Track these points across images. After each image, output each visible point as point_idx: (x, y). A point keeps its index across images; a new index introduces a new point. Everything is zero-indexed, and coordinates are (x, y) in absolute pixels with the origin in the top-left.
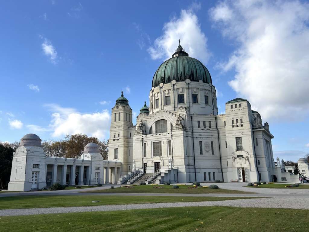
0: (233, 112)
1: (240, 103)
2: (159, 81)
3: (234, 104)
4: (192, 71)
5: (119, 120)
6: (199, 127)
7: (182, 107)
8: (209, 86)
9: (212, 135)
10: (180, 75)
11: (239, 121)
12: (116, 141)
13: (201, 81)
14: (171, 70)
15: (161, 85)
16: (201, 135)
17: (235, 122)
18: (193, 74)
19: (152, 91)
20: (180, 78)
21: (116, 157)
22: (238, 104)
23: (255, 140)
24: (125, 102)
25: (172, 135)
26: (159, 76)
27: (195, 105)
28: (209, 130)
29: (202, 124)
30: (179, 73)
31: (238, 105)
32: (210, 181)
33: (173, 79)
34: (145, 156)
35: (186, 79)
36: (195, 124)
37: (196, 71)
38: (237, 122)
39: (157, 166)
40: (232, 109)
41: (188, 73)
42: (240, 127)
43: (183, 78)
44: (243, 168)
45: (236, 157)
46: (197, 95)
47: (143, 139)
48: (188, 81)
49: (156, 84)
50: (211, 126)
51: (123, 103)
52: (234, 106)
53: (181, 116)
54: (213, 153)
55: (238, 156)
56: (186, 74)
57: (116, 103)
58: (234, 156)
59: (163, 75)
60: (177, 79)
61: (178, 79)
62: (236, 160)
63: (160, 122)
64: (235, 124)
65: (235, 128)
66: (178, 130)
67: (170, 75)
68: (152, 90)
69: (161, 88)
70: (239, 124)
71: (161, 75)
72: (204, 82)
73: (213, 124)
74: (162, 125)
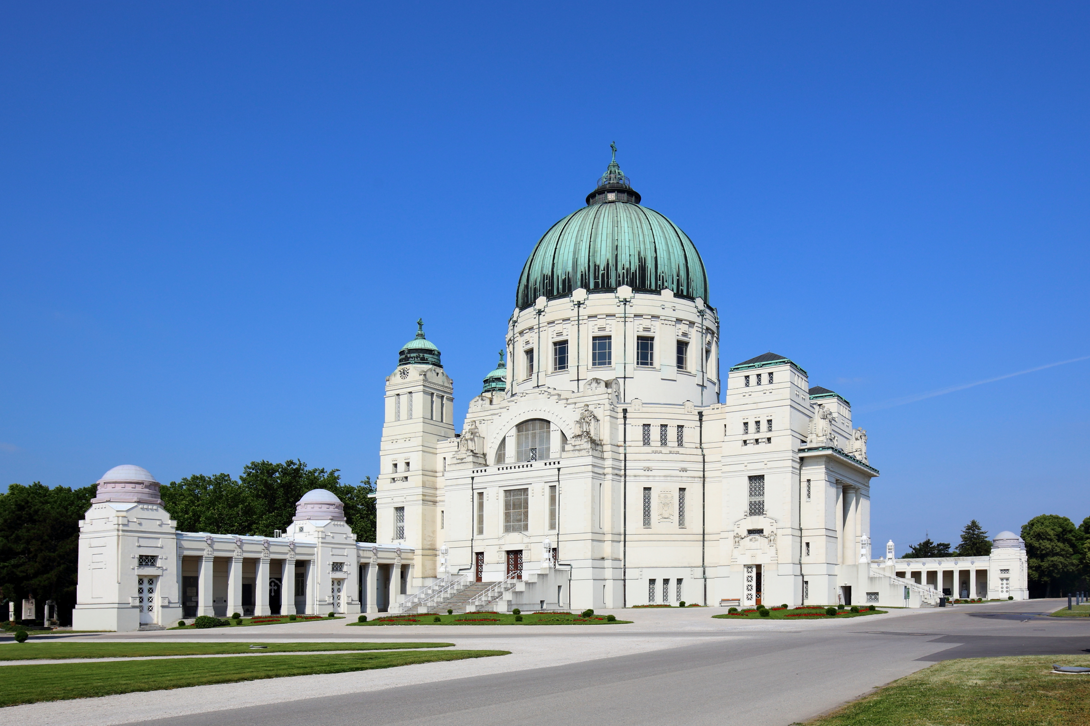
0: (747, 400)
1: (770, 371)
2: (535, 289)
3: (752, 373)
4: (640, 259)
5: (410, 417)
6: (646, 443)
7: (597, 381)
8: (695, 310)
9: (684, 470)
10: (601, 272)
11: (764, 427)
12: (399, 484)
13: (667, 294)
14: (574, 253)
15: (541, 301)
16: (649, 469)
17: (752, 428)
19: (515, 322)
20: (600, 281)
21: (400, 534)
22: (764, 372)
23: (804, 485)
24: (426, 356)
25: (559, 469)
26: (536, 274)
27: (643, 373)
28: (678, 453)
30: (598, 263)
31: (765, 378)
33: (579, 283)
34: (481, 531)
35: (619, 284)
36: (635, 433)
37: (656, 258)
38: (758, 430)
39: (512, 562)
41: (627, 266)
42: (763, 446)
43: (613, 281)
44: (759, 567)
45: (745, 533)
46: (652, 339)
47: (473, 479)
48: (625, 291)
49: (526, 303)
50: (685, 439)
51: (423, 359)
52: (753, 380)
53: (591, 408)
54: (681, 524)
55: (750, 532)
56: (620, 267)
57: (400, 361)
58: (737, 531)
59: (548, 271)
60: (592, 286)
61: (596, 284)
62: (742, 542)
63: (530, 425)
64: (752, 436)
65: (751, 448)
66: (577, 453)
67: (570, 269)
68: (515, 319)
69: (540, 312)
70: (764, 434)
71: (542, 271)
72: (679, 295)
73: (690, 434)
74: (534, 436)
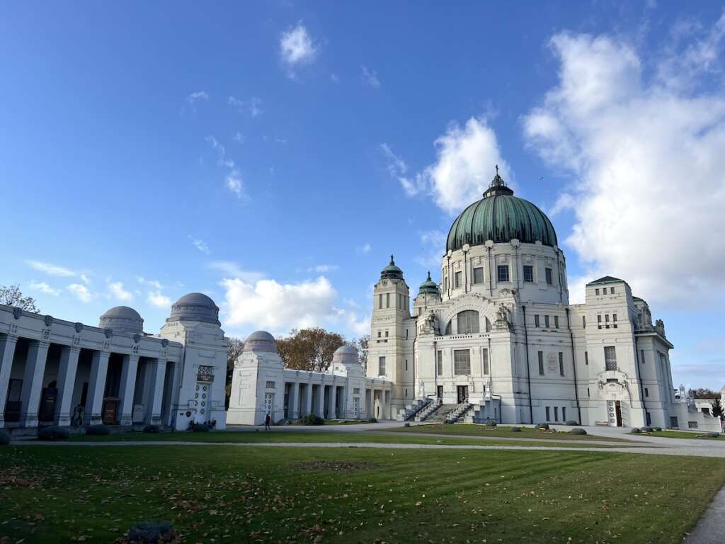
0: (600, 302)
1: (612, 286)
2: (461, 241)
3: (601, 288)
4: (522, 225)
5: (388, 307)
6: (537, 325)
7: (506, 290)
8: (553, 252)
9: (561, 342)
10: (500, 231)
11: (611, 318)
12: (382, 344)
13: (539, 243)
14: (484, 222)
15: (466, 247)
16: (540, 340)
17: (603, 319)
18: (524, 230)
19: (449, 258)
20: (500, 236)
21: (382, 372)
22: (608, 287)
23: (640, 353)
24: (396, 274)
25: (489, 339)
26: (461, 232)
27: (528, 286)
28: (556, 331)
29: (542, 320)
30: (498, 227)
31: (609, 290)
32: (557, 423)
33: (488, 238)
34: (440, 373)
35: (511, 238)
36: (531, 320)
37: (530, 225)
38: (607, 320)
39: (461, 392)
40: (598, 297)
41: (515, 228)
42: (612, 330)
43: (507, 237)
44: (618, 402)
45: (605, 381)
46: (532, 267)
47: (435, 342)
48: (515, 242)
49: (455, 245)
50: (559, 324)
51: (395, 276)
52: (601, 291)
53: (505, 305)
54: (562, 374)
55: (609, 380)
56: (511, 229)
57: (382, 277)
58: (600, 379)
59: (469, 231)
60: (495, 239)
61: (498, 238)
62: (604, 387)
63: (466, 313)
64: (603, 323)
65: (604, 330)
66: (499, 331)
67: (482, 230)
68: (449, 255)
69: (466, 252)
70: (611, 323)
71: (465, 230)
72: (544, 243)
73: (562, 321)
74: (469, 319)
